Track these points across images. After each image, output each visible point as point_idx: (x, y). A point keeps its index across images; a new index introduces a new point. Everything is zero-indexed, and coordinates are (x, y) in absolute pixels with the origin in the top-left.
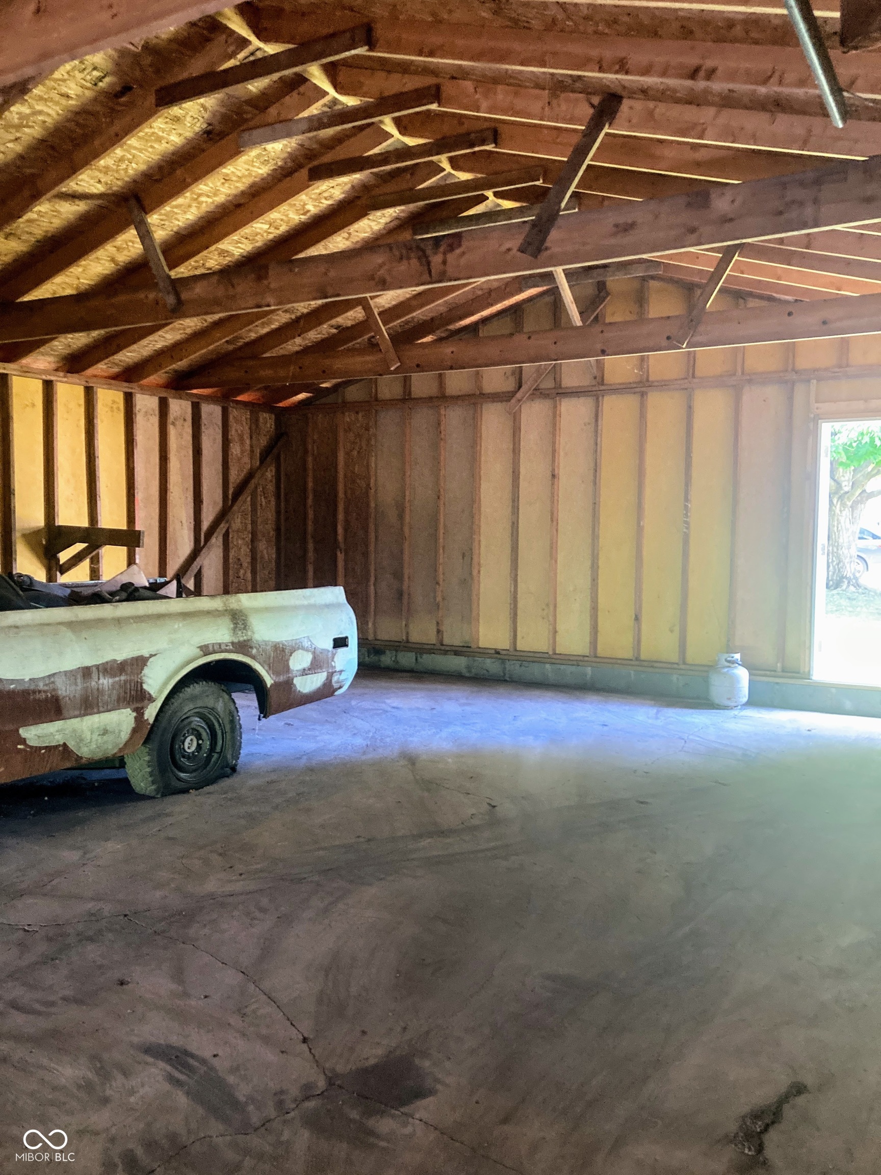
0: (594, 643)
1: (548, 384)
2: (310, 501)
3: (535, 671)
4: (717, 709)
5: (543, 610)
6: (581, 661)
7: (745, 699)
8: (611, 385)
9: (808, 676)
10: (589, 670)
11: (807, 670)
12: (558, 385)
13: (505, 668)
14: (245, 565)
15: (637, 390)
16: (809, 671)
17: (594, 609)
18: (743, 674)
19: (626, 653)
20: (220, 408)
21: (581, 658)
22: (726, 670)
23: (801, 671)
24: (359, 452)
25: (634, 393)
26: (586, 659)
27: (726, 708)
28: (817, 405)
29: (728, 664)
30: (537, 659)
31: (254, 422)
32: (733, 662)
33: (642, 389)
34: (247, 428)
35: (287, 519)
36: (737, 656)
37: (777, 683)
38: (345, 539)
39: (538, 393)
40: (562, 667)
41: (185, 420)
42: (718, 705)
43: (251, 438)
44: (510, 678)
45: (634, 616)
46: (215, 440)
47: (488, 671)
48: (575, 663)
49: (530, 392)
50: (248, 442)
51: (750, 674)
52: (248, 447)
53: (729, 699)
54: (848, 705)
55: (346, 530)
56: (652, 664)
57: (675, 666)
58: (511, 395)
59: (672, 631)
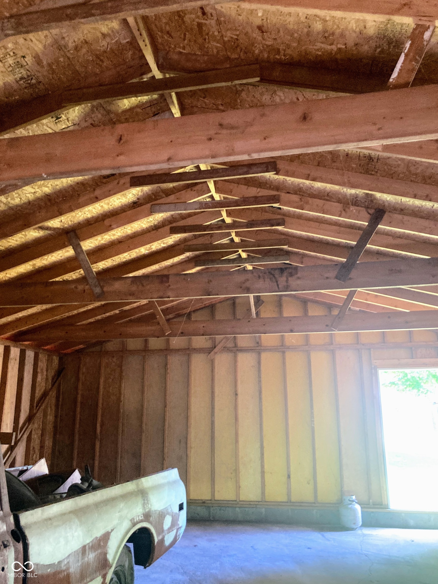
0: (263, 493)
1: (230, 344)
2: (78, 409)
3: (229, 513)
4: (348, 530)
5: (232, 474)
6: (258, 505)
7: (360, 523)
8: (265, 347)
9: (387, 507)
10: (263, 510)
11: (386, 503)
12: (236, 346)
13: (210, 512)
14: (37, 451)
15: (280, 350)
16: (388, 504)
17: (263, 473)
18: (358, 507)
19: (282, 498)
20: (33, 353)
21: (257, 503)
22: (350, 506)
23: (384, 504)
24: (113, 380)
25: (279, 351)
26: (260, 503)
27: (352, 529)
28: (375, 361)
29: (350, 502)
30: (230, 505)
31: (49, 361)
32: (353, 501)
33: (283, 350)
34: (45, 365)
35: (61, 420)
36: (354, 497)
37: (373, 512)
38: (101, 432)
39: (226, 349)
40: (247, 509)
41: (16, 360)
42: (347, 528)
43: (47, 371)
44: (213, 518)
45: (287, 476)
46: (29, 372)
47: (198, 515)
48: (255, 506)
49: (222, 349)
50: (45, 373)
51: (361, 508)
52: (45, 376)
53: (354, 524)
54: (412, 522)
55: (101, 426)
56: (301, 503)
57: (313, 505)
58: (211, 349)
59: (309, 484)
